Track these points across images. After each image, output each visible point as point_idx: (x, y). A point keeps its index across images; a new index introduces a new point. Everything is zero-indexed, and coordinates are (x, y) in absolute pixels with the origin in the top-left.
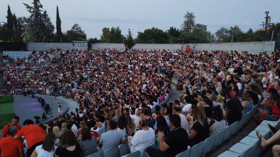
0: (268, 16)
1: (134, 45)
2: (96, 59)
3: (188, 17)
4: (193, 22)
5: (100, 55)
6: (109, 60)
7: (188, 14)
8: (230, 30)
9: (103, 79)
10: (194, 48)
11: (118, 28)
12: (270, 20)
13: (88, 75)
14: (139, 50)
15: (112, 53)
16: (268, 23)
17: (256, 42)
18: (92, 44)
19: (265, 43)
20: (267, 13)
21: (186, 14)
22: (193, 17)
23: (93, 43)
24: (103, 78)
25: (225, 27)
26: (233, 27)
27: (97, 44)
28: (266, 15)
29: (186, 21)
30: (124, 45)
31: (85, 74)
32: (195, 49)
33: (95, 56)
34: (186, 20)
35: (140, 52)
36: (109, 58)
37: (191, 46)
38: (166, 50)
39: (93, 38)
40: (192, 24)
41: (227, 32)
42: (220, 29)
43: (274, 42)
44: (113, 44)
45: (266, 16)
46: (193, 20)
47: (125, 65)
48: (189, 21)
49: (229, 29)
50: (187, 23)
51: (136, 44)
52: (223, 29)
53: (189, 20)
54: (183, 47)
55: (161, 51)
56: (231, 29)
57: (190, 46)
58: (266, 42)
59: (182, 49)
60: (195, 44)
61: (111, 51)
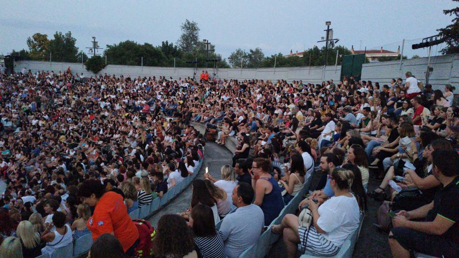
0: (330, 29)
1: (104, 67)
2: (26, 90)
3: (188, 29)
4: (196, 37)
5: (36, 84)
6: (56, 93)
7: (189, 23)
8: (249, 55)
9: (51, 130)
10: (215, 75)
11: (70, 34)
12: (332, 34)
13: (13, 122)
14: (117, 77)
15: (59, 81)
16: (329, 39)
17: (312, 68)
18: (14, 62)
19: (326, 69)
20: (328, 23)
21: (184, 24)
22: (195, 30)
23: (16, 60)
24: (50, 126)
25: (242, 50)
26: (254, 50)
27: (27, 62)
28: (327, 26)
29: (184, 35)
30: (85, 66)
31: (7, 121)
32: (216, 77)
33: (24, 84)
34: (185, 33)
35: (119, 79)
36: (55, 89)
37: (210, 71)
38: (168, 78)
39: (16, 51)
40: (194, 40)
41: (245, 57)
42: (236, 52)
43: (340, 67)
44: (60, 63)
45: (327, 29)
46: (196, 34)
47: (92, 102)
48: (189, 36)
49: (248, 52)
50: (185, 38)
51: (109, 66)
52: (239, 53)
53: (190, 34)
54: (195, 74)
55: (158, 79)
56: (250, 53)
57: (208, 72)
58: (328, 68)
59: (194, 77)
60: (215, 70)
61: (57, 77)
